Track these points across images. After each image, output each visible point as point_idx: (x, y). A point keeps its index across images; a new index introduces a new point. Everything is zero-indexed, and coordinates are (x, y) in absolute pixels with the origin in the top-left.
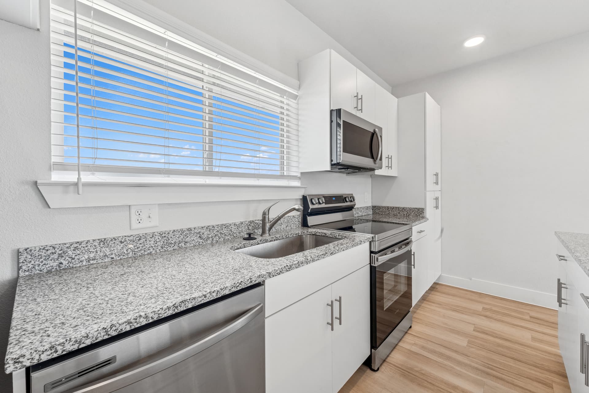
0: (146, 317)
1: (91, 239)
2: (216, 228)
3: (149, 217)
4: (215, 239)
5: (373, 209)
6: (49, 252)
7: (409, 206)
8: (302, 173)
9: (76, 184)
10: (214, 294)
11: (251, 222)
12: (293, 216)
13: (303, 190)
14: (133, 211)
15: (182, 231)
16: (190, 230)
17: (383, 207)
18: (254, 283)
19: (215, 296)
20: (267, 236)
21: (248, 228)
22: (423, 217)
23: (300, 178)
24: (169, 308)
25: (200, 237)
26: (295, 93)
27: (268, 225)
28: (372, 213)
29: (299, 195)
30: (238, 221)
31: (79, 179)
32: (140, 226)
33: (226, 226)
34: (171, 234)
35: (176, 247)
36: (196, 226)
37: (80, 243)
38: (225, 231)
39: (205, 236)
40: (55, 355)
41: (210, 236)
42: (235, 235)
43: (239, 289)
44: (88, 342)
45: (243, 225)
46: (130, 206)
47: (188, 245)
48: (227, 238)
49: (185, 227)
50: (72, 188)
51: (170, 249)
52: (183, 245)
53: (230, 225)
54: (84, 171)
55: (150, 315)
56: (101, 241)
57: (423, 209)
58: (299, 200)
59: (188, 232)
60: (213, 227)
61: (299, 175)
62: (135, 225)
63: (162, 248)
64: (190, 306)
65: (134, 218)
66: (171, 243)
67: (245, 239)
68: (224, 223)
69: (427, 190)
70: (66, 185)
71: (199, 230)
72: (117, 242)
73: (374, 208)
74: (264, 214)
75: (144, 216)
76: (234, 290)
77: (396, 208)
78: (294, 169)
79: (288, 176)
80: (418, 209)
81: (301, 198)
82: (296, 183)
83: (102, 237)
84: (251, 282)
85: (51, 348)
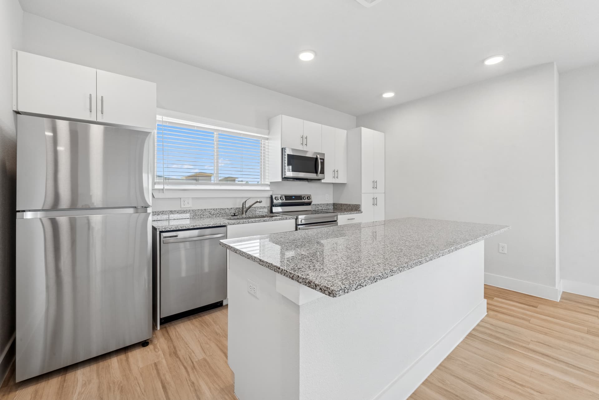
0: (186, 227)
1: (167, 210)
2: (218, 210)
3: (188, 203)
4: (217, 215)
5: (333, 206)
6: (154, 214)
7: (352, 204)
8: (271, 182)
9: (163, 190)
10: (206, 225)
11: (237, 208)
12: (264, 207)
13: (272, 192)
14: (182, 200)
15: (202, 210)
16: (205, 210)
17: (339, 204)
18: (221, 225)
19: (206, 226)
20: (244, 216)
21: (235, 211)
22: (359, 211)
23: (269, 185)
24: (192, 226)
25: (210, 213)
26: (267, 136)
27: (245, 209)
28: (332, 208)
29: (268, 195)
30: (229, 207)
31: (164, 187)
32: (185, 206)
33: (223, 209)
34: (197, 211)
35: (199, 217)
36: (208, 208)
37: (164, 211)
38: (222, 212)
39: (212, 213)
40: (165, 230)
41: (215, 213)
42: (228, 214)
43: (215, 226)
44: (172, 229)
45: (232, 209)
46: (181, 198)
47: (204, 216)
48: (223, 215)
49: (203, 208)
50: (161, 191)
51: (196, 217)
52: (202, 216)
53: (225, 209)
54: (165, 184)
55: (187, 227)
56: (170, 211)
57: (359, 205)
58: (269, 198)
59: (204, 211)
60: (216, 209)
61: (269, 183)
62: (182, 206)
63: (193, 216)
64: (198, 227)
65: (182, 203)
66: (197, 215)
67: (232, 216)
68: (222, 208)
69: (362, 193)
70: (159, 190)
71: (210, 210)
72: (176, 212)
73: (334, 204)
74: (243, 204)
75: (186, 202)
76: (213, 226)
77: (346, 204)
78: (267, 180)
79: (264, 184)
80: (357, 205)
81: (270, 196)
82: (268, 188)
83: (171, 210)
84: (220, 224)
85: (165, 228)
